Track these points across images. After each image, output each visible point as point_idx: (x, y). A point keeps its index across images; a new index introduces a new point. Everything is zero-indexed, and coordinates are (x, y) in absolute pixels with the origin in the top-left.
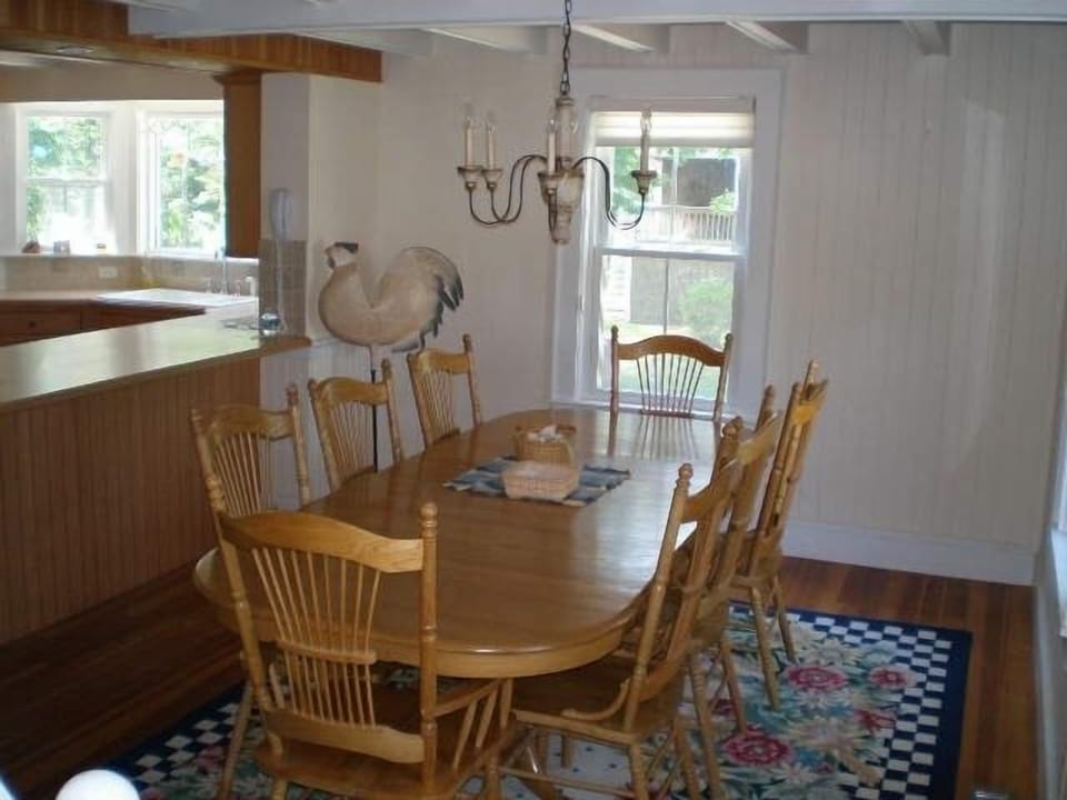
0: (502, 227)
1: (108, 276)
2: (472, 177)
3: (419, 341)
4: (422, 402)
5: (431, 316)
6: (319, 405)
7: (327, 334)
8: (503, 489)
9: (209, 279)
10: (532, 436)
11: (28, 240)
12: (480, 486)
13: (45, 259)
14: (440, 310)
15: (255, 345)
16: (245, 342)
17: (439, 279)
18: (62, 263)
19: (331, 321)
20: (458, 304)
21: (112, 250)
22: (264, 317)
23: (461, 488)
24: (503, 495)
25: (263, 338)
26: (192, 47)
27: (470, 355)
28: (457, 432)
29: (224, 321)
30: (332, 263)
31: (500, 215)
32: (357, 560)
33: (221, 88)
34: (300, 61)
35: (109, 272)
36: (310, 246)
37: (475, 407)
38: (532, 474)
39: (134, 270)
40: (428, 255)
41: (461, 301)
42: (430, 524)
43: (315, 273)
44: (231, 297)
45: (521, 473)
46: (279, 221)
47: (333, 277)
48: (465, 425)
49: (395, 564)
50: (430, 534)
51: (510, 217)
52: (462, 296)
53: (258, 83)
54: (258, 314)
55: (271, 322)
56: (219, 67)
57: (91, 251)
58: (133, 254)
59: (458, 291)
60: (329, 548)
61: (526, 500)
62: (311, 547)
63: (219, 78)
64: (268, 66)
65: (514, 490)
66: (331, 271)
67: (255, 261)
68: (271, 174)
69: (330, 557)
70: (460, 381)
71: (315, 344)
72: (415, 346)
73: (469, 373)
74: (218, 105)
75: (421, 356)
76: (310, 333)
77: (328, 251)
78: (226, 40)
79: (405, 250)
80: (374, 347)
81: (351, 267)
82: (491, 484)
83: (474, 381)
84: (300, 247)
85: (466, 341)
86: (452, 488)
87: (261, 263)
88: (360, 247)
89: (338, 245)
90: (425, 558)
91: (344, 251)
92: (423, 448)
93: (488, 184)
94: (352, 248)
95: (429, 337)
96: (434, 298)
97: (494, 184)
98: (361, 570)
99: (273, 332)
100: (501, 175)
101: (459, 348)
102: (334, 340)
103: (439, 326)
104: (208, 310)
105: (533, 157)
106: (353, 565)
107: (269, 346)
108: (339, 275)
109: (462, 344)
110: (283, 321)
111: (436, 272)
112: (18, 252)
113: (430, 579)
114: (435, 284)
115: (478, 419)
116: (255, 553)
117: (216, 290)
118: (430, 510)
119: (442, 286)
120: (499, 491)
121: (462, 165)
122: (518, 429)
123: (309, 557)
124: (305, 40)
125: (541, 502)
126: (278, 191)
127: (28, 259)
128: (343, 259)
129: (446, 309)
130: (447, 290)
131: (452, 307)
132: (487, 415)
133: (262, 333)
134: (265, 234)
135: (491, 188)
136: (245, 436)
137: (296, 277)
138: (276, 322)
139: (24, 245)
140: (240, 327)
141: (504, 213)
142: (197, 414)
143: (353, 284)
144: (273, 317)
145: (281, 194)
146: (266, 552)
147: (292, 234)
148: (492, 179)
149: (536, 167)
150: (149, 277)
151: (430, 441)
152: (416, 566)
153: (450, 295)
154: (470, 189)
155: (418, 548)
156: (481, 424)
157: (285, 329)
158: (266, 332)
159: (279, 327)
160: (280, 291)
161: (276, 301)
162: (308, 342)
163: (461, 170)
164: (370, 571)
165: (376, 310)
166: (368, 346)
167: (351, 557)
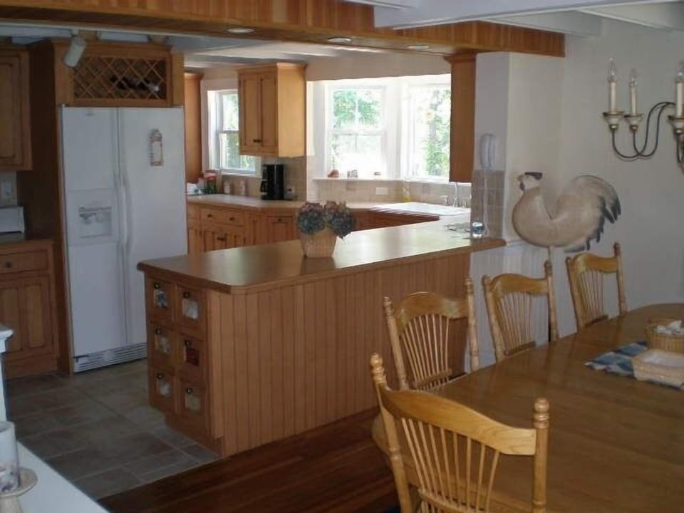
0: (639, 161)
1: (382, 193)
2: (614, 121)
3: (586, 245)
4: (576, 294)
5: (595, 226)
6: (490, 295)
7: (517, 238)
8: (632, 370)
9: (446, 196)
10: (661, 329)
11: (332, 169)
12: (615, 368)
13: (343, 181)
14: (602, 222)
15: (467, 243)
16: (461, 241)
17: (602, 200)
18: (352, 184)
19: (522, 228)
20: (616, 218)
21: (385, 177)
22: (474, 224)
23: (599, 367)
24: (632, 377)
25: (473, 240)
26: (420, 34)
27: (619, 257)
28: (605, 317)
29: (448, 226)
30: (522, 187)
31: (639, 150)
32: (479, 440)
33: (448, 66)
34: (502, 43)
35: (381, 191)
36: (507, 175)
37: (621, 299)
38: (658, 361)
39: (399, 190)
40: (595, 181)
41: (619, 217)
42: (542, 417)
43: (510, 193)
44: (460, 208)
45: (647, 360)
46: (487, 157)
47: (523, 197)
48: (612, 312)
49: (511, 447)
50: (541, 426)
51: (647, 153)
52: (620, 213)
53: (474, 60)
54: (469, 221)
55: (478, 228)
56: (448, 50)
57: (371, 177)
58: (398, 179)
59: (616, 208)
60: (458, 428)
61: (650, 383)
62: (443, 425)
63: (447, 58)
64: (480, 47)
65: (641, 373)
66: (522, 192)
67: (469, 184)
68: (482, 123)
69: (459, 435)
70: (610, 279)
71: (508, 244)
72: (582, 249)
73: (617, 272)
74: (447, 78)
75: (579, 259)
76: (506, 236)
77: (520, 178)
78: (446, 28)
79: (577, 178)
80: (551, 248)
81: (537, 190)
82: (623, 366)
83: (621, 279)
84: (500, 175)
85: (616, 248)
86: (591, 367)
87: (472, 186)
88: (543, 176)
89: (526, 174)
90: (538, 445)
91: (532, 178)
92: (576, 331)
93: (631, 127)
94: (537, 176)
95: (593, 243)
96: (598, 214)
97: (636, 126)
98: (483, 449)
99: (480, 236)
100: (642, 118)
101: (610, 253)
102: (523, 242)
103: (601, 234)
104: (441, 217)
105: (668, 103)
106: (476, 444)
107: (477, 245)
108: (527, 196)
109: (612, 250)
110: (486, 227)
111: (600, 194)
112: (326, 178)
113: (541, 463)
114: (599, 203)
115: (623, 309)
116: (404, 421)
117: (449, 204)
118: (542, 405)
119: (604, 204)
120: (628, 373)
121: (606, 111)
122: (650, 322)
123: (442, 433)
124: (506, 27)
125: (663, 385)
126: (486, 134)
127: (331, 181)
128: (530, 183)
129: (607, 222)
130: (608, 208)
131: (612, 221)
132: (631, 306)
133: (471, 235)
134: (477, 166)
135: (633, 129)
136: (430, 316)
137: (497, 197)
138: (482, 228)
139: (329, 173)
140: (458, 230)
141: (642, 149)
142: (389, 301)
143: (538, 201)
144: (481, 225)
145: (488, 137)
146: (411, 422)
147: (495, 167)
148: (634, 122)
149: (668, 111)
150: (408, 194)
151: (582, 324)
152: (529, 450)
153: (611, 211)
154: (613, 131)
155: (532, 436)
156: (626, 312)
157: (488, 233)
158: (475, 235)
159: (484, 232)
160: (485, 205)
161: (483, 214)
162: (503, 243)
163: (606, 115)
164: (490, 451)
165: (554, 221)
166: (548, 247)
167: (476, 437)
